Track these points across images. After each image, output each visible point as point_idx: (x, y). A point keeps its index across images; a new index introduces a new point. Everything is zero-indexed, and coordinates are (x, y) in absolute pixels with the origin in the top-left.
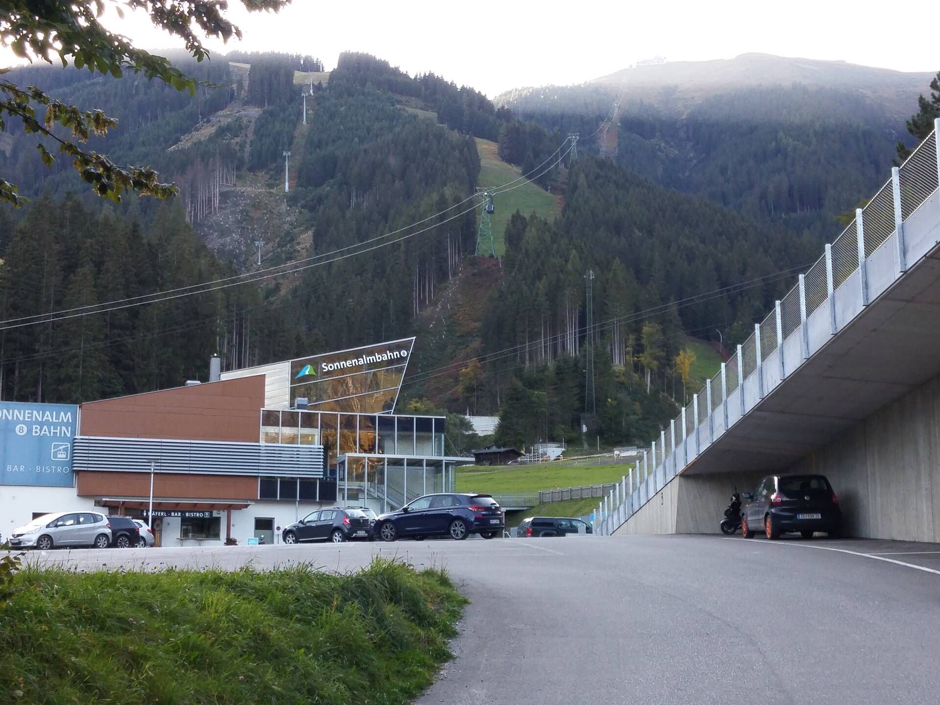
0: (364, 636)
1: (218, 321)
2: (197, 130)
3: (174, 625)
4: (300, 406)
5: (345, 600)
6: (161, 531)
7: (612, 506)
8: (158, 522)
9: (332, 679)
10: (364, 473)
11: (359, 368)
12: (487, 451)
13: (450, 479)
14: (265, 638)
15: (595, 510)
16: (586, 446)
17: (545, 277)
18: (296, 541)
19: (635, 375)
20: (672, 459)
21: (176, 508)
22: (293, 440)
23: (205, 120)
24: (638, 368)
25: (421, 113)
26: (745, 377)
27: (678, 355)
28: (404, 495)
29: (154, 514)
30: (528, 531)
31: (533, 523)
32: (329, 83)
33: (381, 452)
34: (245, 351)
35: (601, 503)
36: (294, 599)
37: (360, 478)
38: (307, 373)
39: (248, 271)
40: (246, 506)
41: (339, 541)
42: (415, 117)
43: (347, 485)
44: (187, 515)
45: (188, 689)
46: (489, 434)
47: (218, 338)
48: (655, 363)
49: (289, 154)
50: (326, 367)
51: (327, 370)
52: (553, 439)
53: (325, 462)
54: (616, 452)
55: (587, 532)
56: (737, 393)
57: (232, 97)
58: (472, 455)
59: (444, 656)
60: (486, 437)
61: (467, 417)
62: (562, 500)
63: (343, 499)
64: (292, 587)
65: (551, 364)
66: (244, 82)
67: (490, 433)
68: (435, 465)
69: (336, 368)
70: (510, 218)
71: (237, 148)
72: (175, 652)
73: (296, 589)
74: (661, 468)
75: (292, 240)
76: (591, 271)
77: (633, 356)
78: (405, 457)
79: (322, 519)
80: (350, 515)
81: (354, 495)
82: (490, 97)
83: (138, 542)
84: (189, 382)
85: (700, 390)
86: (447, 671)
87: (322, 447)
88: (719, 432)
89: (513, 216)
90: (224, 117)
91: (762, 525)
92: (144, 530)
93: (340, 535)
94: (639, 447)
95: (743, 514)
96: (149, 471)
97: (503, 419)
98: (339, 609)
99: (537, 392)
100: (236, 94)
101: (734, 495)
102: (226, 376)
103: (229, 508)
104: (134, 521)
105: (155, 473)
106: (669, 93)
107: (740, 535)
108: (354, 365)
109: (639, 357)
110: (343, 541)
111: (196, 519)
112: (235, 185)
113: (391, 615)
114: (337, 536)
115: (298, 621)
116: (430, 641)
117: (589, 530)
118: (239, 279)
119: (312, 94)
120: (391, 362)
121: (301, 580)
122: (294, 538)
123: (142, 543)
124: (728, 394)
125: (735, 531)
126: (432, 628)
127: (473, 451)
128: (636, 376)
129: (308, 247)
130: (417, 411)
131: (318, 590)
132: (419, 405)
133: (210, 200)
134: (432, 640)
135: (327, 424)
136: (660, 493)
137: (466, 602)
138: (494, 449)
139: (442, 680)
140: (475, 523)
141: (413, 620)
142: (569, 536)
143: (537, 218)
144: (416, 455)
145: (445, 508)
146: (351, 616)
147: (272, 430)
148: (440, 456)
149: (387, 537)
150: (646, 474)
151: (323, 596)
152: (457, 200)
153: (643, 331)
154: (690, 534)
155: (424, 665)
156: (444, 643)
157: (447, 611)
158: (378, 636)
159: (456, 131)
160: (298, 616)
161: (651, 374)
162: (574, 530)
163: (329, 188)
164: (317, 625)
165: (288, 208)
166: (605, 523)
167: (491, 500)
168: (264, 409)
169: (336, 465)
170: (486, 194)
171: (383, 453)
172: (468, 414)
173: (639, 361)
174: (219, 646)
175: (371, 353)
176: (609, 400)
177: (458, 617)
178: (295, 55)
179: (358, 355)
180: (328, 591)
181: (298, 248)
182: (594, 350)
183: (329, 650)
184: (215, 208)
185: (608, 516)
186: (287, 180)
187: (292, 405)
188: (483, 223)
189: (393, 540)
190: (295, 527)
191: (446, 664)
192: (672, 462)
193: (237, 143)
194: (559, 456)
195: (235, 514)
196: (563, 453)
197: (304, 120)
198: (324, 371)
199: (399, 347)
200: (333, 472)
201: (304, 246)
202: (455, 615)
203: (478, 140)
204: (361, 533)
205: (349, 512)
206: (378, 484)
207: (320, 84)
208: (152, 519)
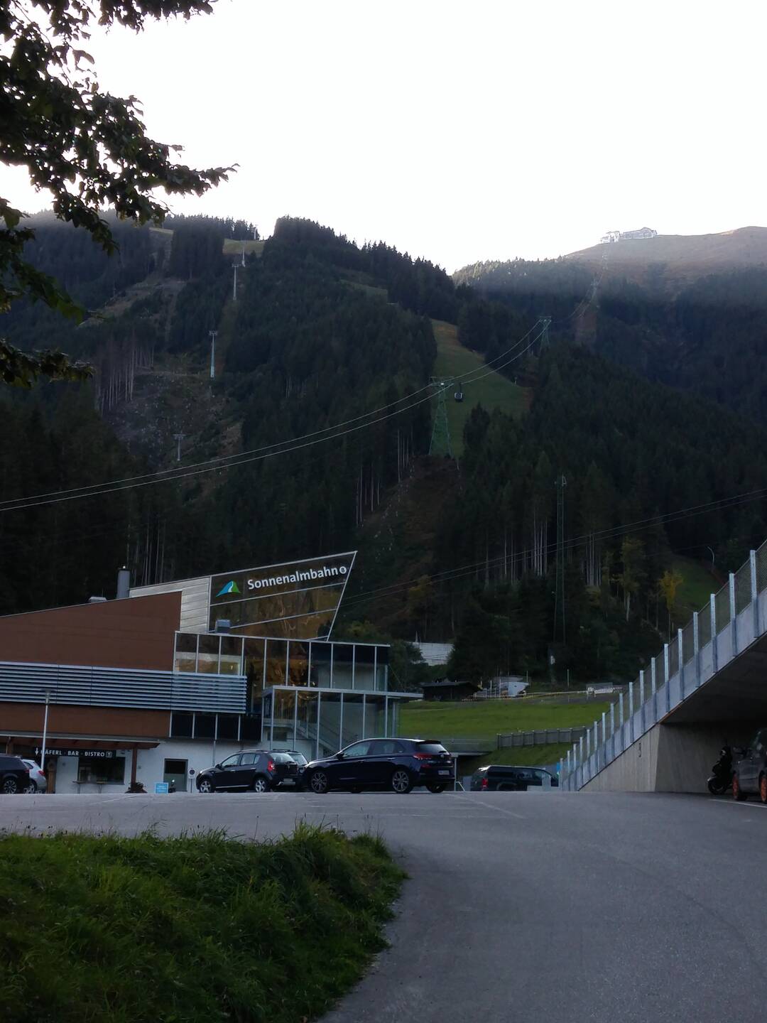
0: (282, 921)
1: (129, 526)
2: (111, 304)
3: (61, 905)
4: (221, 630)
5: (263, 877)
6: (55, 772)
7: (581, 755)
8: (52, 762)
9: (244, 973)
10: (294, 707)
11: (290, 586)
12: (438, 684)
13: (394, 718)
14: (167, 922)
15: (562, 759)
16: (554, 680)
17: (509, 482)
18: (212, 790)
19: (612, 598)
20: (652, 704)
21: (74, 745)
22: (212, 668)
23: (120, 293)
24: (616, 590)
25: (370, 290)
26: (738, 611)
27: (663, 576)
28: (339, 735)
29: (47, 752)
30: (483, 782)
31: (489, 772)
32: (263, 253)
33: (314, 684)
34: (159, 563)
35: (569, 752)
36: (203, 874)
37: (288, 713)
38: (230, 591)
39: (166, 468)
40: (155, 745)
41: (262, 790)
42: (363, 294)
43: (273, 722)
44: (86, 754)
45: (74, 984)
46: (440, 664)
47: (128, 546)
48: (636, 585)
49: (216, 333)
50: (253, 584)
51: (253, 587)
52: (515, 672)
53: (249, 695)
54: (590, 689)
55: (552, 785)
56: (728, 630)
57: (152, 267)
58: (421, 689)
59: (378, 945)
60: (438, 668)
61: (416, 644)
62: (524, 746)
63: (269, 739)
64: (201, 860)
65: (515, 584)
66: (166, 251)
67: (443, 663)
68: (377, 701)
69: (264, 585)
70: (470, 413)
71: (157, 325)
72: (62, 939)
73: (206, 862)
74: (639, 713)
75: (218, 433)
76: (563, 477)
77: (611, 576)
78: (343, 691)
79: (243, 763)
80: (275, 759)
81: (281, 735)
82: (449, 273)
83: (28, 786)
84: (92, 598)
85: (685, 622)
86: (379, 963)
87: (245, 677)
88: (708, 674)
89: (473, 411)
90: (143, 290)
91: (757, 785)
92: (35, 771)
93: (263, 783)
94: (616, 684)
95: (735, 772)
96: (44, 702)
97: (457, 646)
98: (256, 889)
99: (497, 616)
100: (156, 264)
101: (724, 749)
102: (136, 593)
103: (135, 747)
104: (23, 760)
105: (50, 705)
106: (656, 272)
107: (729, 796)
108: (285, 582)
109: (616, 578)
110: (267, 790)
111: (96, 758)
112: (152, 368)
113: (316, 895)
114: (260, 785)
115: (207, 901)
116: (362, 926)
117: (554, 782)
118: (155, 478)
119: (244, 266)
120: (329, 579)
121: (212, 851)
122: (209, 786)
123: (32, 787)
124: (718, 631)
125: (725, 791)
126: (363, 911)
127: (423, 684)
128: (613, 600)
129: (235, 441)
130: (356, 636)
131: (231, 864)
132: (359, 628)
133: (123, 385)
134: (363, 925)
135: (253, 650)
136: (638, 743)
137: (405, 877)
138: (447, 682)
139: (373, 974)
140: (421, 774)
141: (342, 900)
142: (533, 790)
143: (500, 413)
144: (355, 689)
145: (387, 755)
146: (270, 896)
147: (187, 656)
148: (383, 690)
149: (318, 789)
150: (622, 720)
151: (237, 872)
152: (409, 390)
153: (623, 547)
154: (671, 793)
155: (351, 954)
156: (377, 928)
157: (382, 889)
158: (300, 921)
159: (409, 311)
160: (206, 895)
161: (631, 596)
162: (538, 782)
163: (261, 374)
164: (229, 907)
165: (214, 396)
166: (573, 776)
167: (441, 747)
168: (179, 632)
169: (261, 698)
170: (442, 384)
171: (316, 686)
172: (417, 640)
173: (616, 582)
174: (113, 932)
175: (304, 568)
176: (582, 627)
177: (395, 895)
178: (225, 219)
179: (291, 571)
180: (244, 865)
181: (225, 442)
182: (565, 568)
183: (242, 938)
184: (129, 395)
185: (577, 767)
186: (213, 363)
187: (211, 627)
188: (438, 417)
189: (325, 792)
190: (211, 772)
191: (379, 955)
192: (652, 708)
193: (156, 320)
194: (522, 692)
195: (143, 756)
196: (527, 688)
197: (235, 295)
198: (250, 588)
199: (337, 563)
200: (258, 707)
201: (230, 440)
202: (392, 894)
203: (434, 322)
204: (288, 781)
205: (275, 756)
206: (309, 722)
207: (253, 254)
208: (45, 758)
